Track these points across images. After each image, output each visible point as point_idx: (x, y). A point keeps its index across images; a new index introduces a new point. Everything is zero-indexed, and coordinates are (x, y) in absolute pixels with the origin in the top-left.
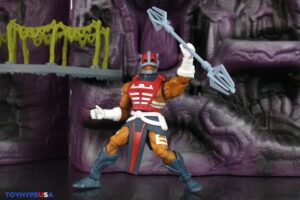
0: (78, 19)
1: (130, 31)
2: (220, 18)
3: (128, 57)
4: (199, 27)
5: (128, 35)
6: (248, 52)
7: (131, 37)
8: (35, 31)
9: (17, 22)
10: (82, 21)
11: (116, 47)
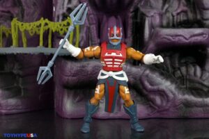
0: (58, 17)
1: (93, 24)
2: (152, 14)
3: (92, 41)
4: (139, 20)
5: (92, 26)
6: (172, 36)
7: (94, 28)
8: (30, 25)
9: (18, 20)
10: (61, 18)
11: (84, 35)
